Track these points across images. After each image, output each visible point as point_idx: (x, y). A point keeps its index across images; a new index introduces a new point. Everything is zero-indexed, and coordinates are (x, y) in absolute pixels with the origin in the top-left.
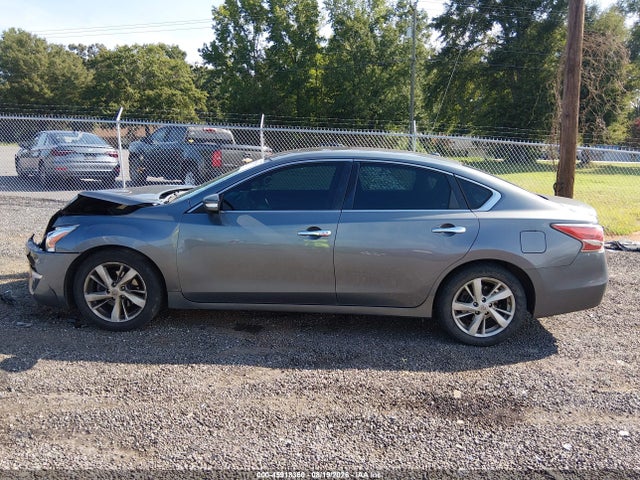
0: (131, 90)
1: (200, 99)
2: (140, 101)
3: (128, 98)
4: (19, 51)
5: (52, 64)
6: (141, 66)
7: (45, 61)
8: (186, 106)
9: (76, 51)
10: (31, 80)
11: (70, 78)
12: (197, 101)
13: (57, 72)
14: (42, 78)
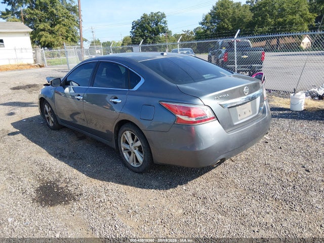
0: (270, 20)
1: (311, 19)
2: (275, 25)
3: (268, 24)
4: (221, 9)
5: (234, 12)
6: (277, 5)
7: (231, 12)
8: (301, 24)
9: (249, 4)
10: (224, 22)
11: (241, 18)
12: (309, 20)
13: (236, 16)
14: (228, 20)
